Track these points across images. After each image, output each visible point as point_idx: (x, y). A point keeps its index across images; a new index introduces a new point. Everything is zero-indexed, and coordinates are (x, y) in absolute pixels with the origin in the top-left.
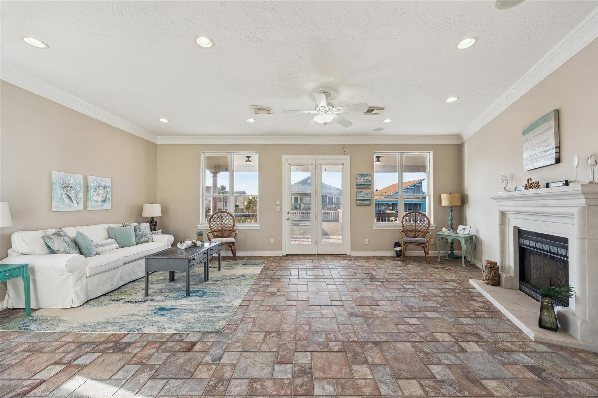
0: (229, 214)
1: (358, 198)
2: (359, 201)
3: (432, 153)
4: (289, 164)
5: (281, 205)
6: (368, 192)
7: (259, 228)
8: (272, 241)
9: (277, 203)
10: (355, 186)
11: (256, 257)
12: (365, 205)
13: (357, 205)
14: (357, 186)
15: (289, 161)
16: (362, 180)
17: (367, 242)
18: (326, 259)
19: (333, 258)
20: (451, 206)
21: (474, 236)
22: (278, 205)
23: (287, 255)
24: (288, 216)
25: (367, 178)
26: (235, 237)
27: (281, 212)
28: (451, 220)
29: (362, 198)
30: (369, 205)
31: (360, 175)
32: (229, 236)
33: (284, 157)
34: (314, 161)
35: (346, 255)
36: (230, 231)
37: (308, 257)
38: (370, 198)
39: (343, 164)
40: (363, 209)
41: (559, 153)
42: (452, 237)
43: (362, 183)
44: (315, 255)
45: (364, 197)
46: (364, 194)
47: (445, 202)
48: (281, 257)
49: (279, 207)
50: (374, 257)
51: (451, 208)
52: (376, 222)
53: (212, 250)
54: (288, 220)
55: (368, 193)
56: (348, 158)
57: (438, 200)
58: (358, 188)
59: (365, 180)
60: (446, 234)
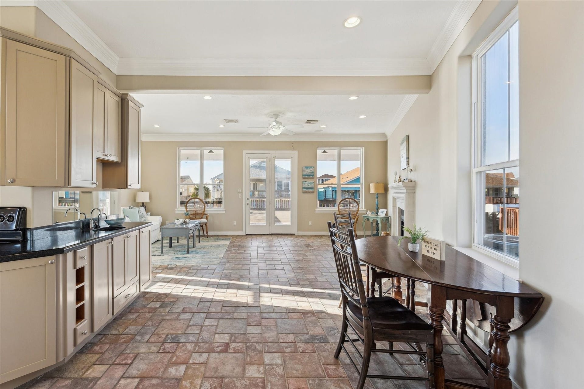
0: (201, 200)
1: (304, 186)
2: (304, 189)
3: (364, 148)
4: (249, 158)
5: (242, 193)
6: (312, 181)
7: (224, 212)
8: (235, 223)
9: (239, 191)
10: (301, 176)
11: (222, 236)
12: (309, 192)
13: (303, 193)
14: (303, 176)
15: (249, 155)
16: (307, 172)
17: (310, 223)
18: (277, 237)
19: (283, 236)
20: (377, 193)
21: (390, 217)
22: (239, 193)
23: (247, 235)
24: (247, 202)
25: (311, 169)
26: (206, 218)
27: (242, 198)
28: (377, 205)
29: (307, 187)
30: (313, 192)
31: (306, 167)
32: (201, 218)
33: (245, 152)
34: (268, 155)
35: (294, 234)
36: (202, 214)
37: (263, 236)
38: (313, 186)
39: (292, 158)
40: (307, 195)
41: (408, 161)
42: (372, 218)
43: (307, 174)
44: (269, 234)
45: (309, 186)
46: (309, 183)
47: (372, 191)
48: (242, 236)
49: (240, 195)
50: (315, 236)
51: (377, 195)
52: (318, 207)
53: (197, 225)
54: (248, 205)
55: (312, 183)
56: (296, 152)
57: (368, 188)
58: (303, 178)
59: (310, 172)
60: (370, 216)
